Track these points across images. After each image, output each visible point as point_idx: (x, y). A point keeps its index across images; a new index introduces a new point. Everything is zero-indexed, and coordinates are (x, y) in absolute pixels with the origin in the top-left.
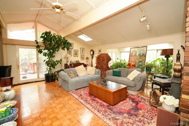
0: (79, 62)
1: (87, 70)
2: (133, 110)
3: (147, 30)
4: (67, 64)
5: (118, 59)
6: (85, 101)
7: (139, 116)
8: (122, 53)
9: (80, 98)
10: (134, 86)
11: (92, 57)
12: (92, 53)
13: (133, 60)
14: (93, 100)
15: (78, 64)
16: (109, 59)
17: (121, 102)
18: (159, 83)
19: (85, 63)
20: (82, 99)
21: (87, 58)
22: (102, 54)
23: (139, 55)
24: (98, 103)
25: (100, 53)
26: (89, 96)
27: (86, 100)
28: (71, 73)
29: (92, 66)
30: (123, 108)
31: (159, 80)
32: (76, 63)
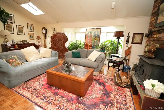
0: (26, 42)
1: (40, 53)
2: (105, 96)
3: (112, 8)
4: (7, 45)
5: (74, 39)
6: (43, 100)
7: (115, 103)
8: (77, 34)
9: (34, 96)
10: (97, 67)
11: (45, 37)
12: (44, 31)
13: (89, 40)
14: (56, 94)
15: (25, 45)
16: (66, 39)
17: (90, 88)
18: (116, 61)
19: (37, 44)
20: (38, 97)
21: (39, 38)
22: (58, 33)
23: (94, 36)
24: (64, 97)
25: (55, 32)
26: (49, 87)
27: (45, 97)
28: (14, 58)
29: (45, 46)
30: (94, 96)
31: (115, 59)
32: (22, 43)
